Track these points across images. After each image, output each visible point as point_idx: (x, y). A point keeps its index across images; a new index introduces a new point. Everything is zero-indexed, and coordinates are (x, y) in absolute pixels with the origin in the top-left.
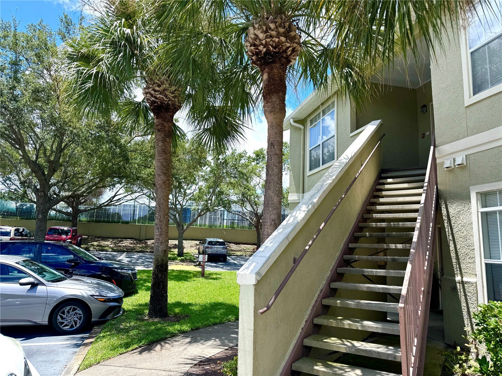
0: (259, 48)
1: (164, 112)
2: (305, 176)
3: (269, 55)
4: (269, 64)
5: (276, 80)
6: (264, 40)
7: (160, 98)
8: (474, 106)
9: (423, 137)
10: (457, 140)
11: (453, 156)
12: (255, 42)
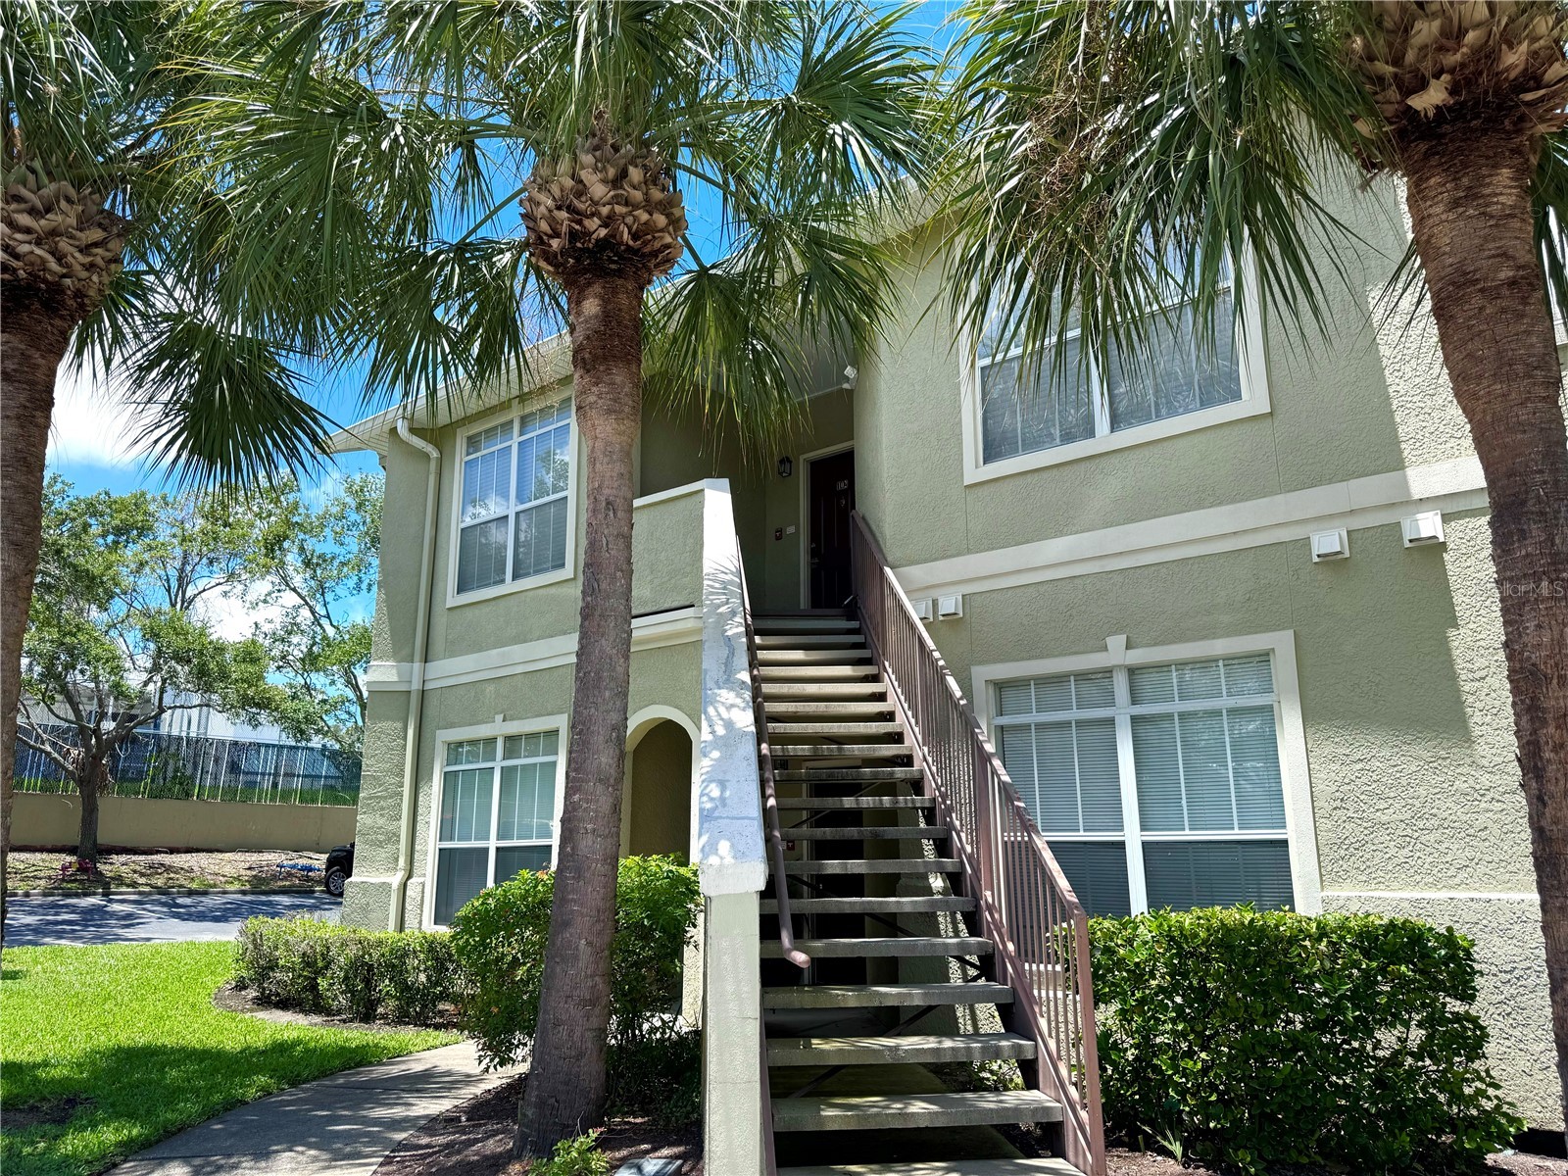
0: (587, 222)
1: (36, 312)
2: (437, 609)
3: (612, 251)
4: (608, 274)
5: (626, 327)
6: (608, 207)
7: (32, 258)
8: (986, 487)
9: (778, 538)
10: (943, 558)
11: (935, 593)
12: (575, 202)
